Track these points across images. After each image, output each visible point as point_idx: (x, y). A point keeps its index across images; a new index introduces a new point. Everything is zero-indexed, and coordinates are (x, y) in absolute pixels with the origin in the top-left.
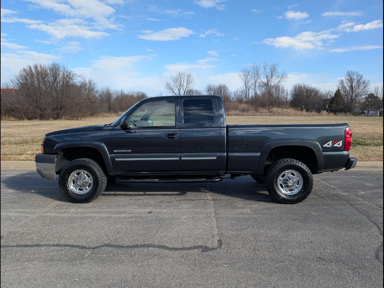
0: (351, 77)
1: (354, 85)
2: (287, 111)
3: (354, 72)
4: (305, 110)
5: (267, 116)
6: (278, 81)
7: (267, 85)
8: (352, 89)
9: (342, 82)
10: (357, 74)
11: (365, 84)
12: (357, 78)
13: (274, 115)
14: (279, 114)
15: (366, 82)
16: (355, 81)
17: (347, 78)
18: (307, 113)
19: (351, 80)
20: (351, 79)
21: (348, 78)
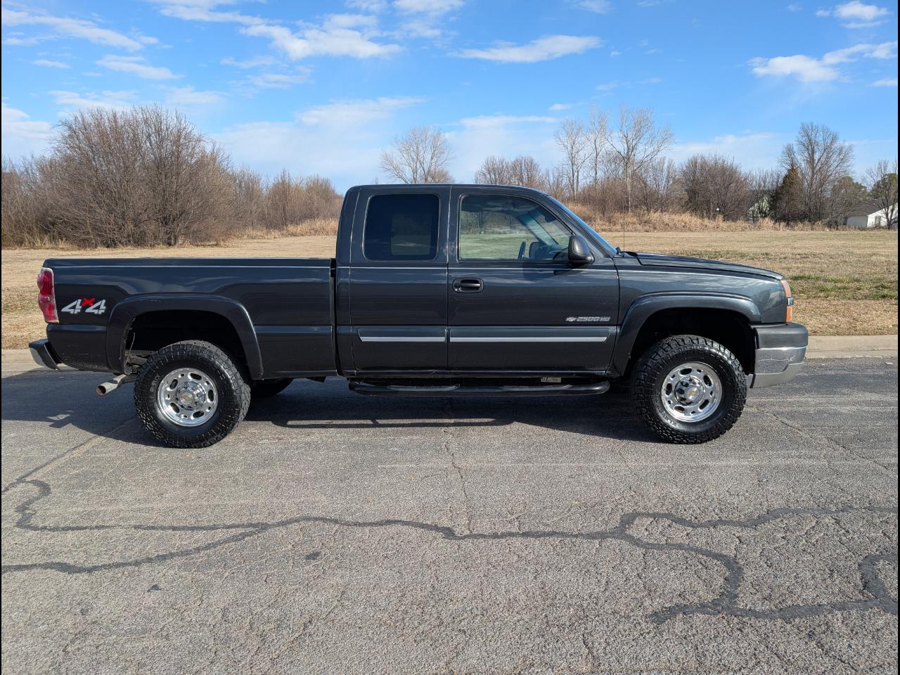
0: (810, 140)
1: (817, 156)
2: (682, 221)
3: (817, 127)
4: (720, 217)
5: (640, 231)
6: (650, 150)
7: (626, 159)
8: (813, 166)
9: (789, 151)
10: (825, 130)
11: (844, 155)
12: (824, 140)
13: (655, 228)
14: (666, 227)
15: (844, 150)
16: (820, 148)
17: (800, 139)
18: (729, 223)
19: (810, 146)
20: (811, 144)
21: (805, 139)
